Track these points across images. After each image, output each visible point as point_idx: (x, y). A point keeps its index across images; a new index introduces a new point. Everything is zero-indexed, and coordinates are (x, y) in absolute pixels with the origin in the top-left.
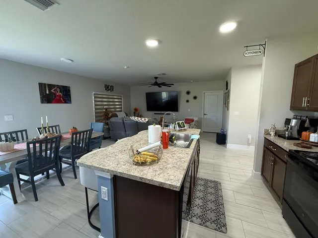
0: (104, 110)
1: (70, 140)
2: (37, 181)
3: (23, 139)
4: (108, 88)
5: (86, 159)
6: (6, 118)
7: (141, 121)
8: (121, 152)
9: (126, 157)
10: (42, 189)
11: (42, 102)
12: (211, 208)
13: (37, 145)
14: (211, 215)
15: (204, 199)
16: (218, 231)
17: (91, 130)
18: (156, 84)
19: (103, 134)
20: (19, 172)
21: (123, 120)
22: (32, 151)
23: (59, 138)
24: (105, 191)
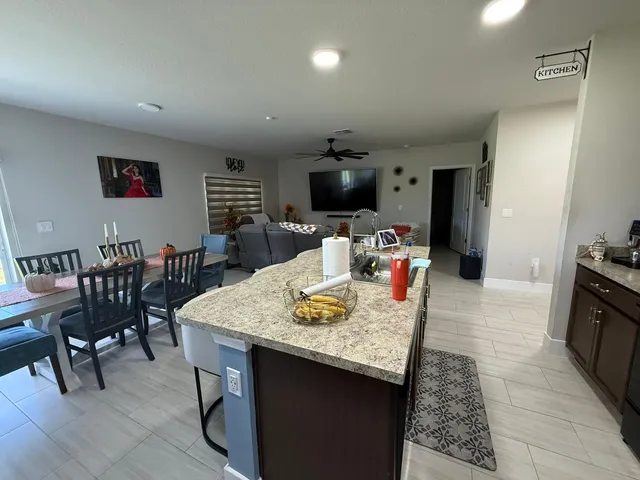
0: (227, 210)
1: (162, 271)
2: (102, 350)
3: (72, 268)
4: (234, 164)
5: (194, 309)
6: (40, 227)
7: (301, 230)
8: (265, 294)
9: (276, 306)
10: (111, 365)
11: (106, 195)
12: (458, 415)
13: (98, 280)
14: (460, 431)
15: (439, 394)
16: (475, 464)
17: (202, 250)
18: (331, 153)
19: (226, 257)
20: (67, 332)
21: (265, 230)
22: (88, 292)
23: (141, 267)
24: (236, 378)
